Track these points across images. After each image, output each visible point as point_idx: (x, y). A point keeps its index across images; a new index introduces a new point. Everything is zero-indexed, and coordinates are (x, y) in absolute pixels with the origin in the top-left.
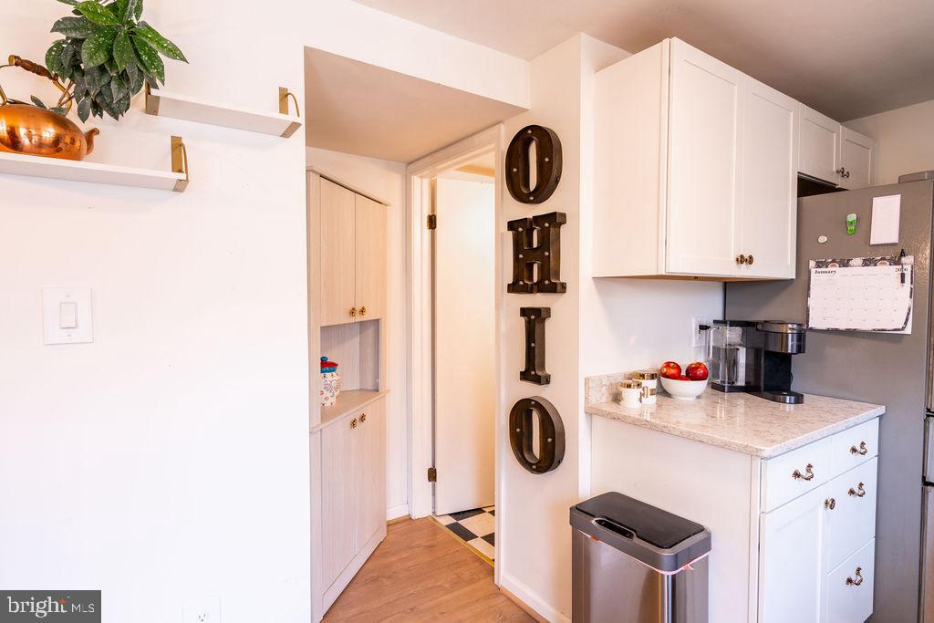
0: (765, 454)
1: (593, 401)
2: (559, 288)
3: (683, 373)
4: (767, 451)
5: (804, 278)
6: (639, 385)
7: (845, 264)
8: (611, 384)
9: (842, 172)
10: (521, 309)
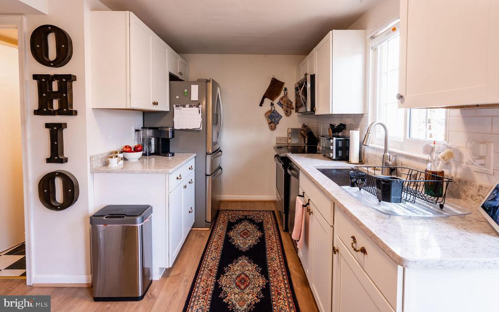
0: (170, 172)
1: (94, 166)
2: (74, 113)
3: (133, 150)
4: (171, 171)
5: (172, 111)
6: (117, 156)
7: (184, 106)
8: (102, 158)
9: (181, 73)
10: (46, 124)
